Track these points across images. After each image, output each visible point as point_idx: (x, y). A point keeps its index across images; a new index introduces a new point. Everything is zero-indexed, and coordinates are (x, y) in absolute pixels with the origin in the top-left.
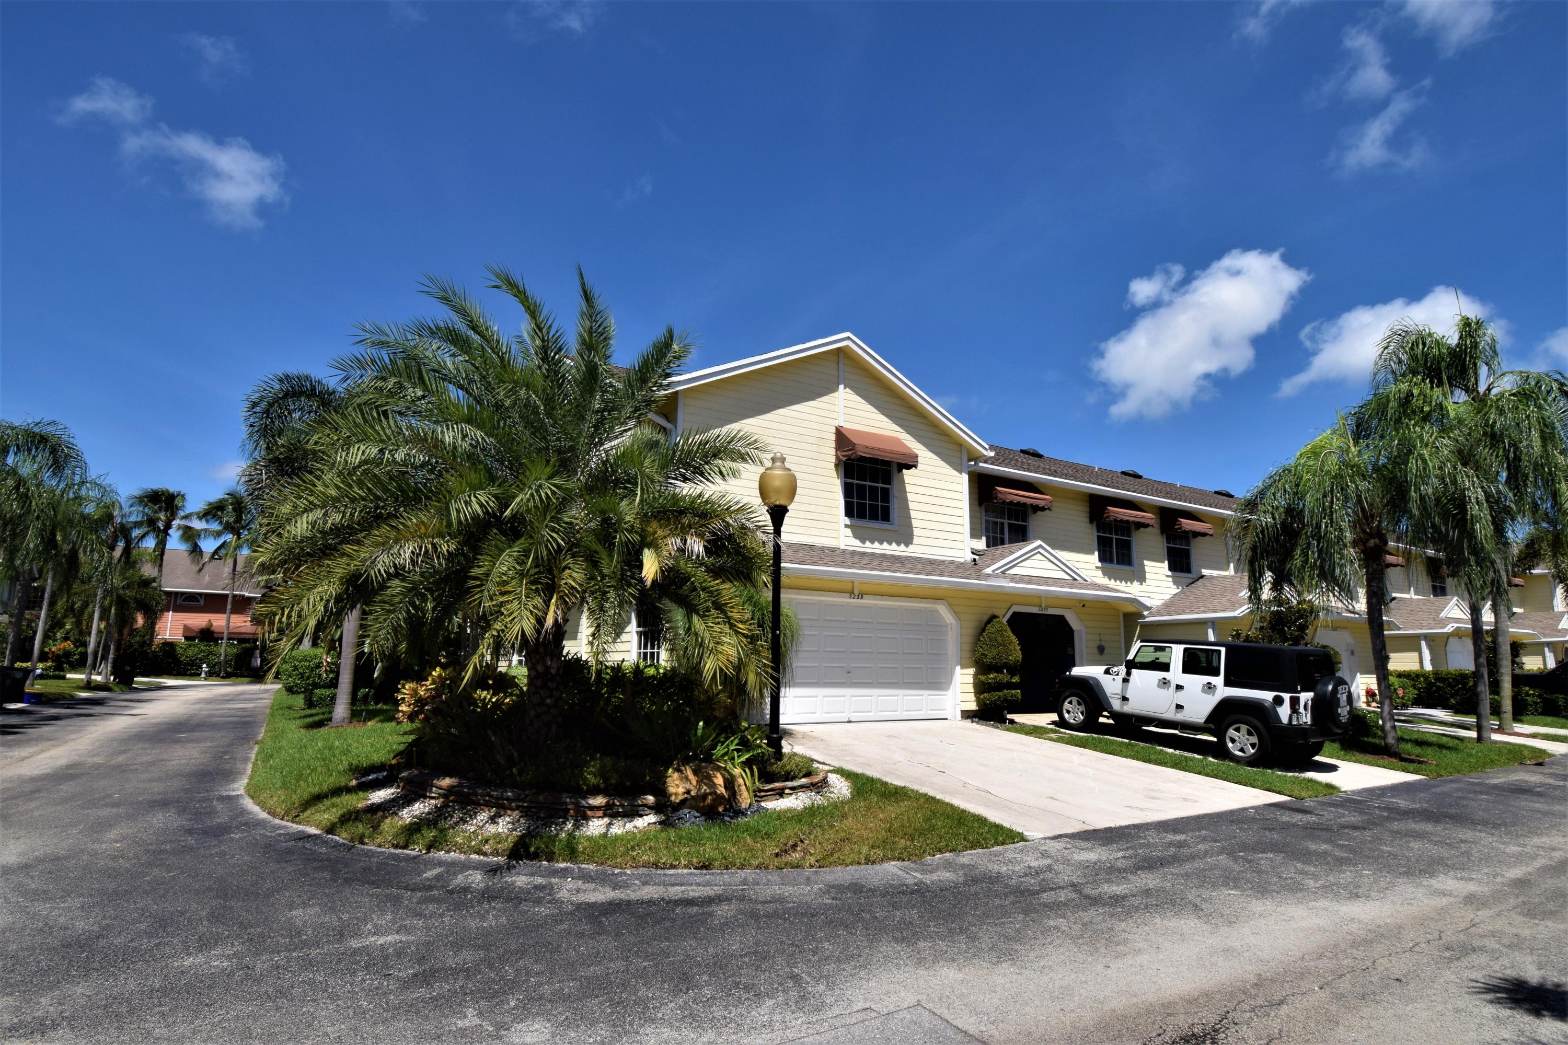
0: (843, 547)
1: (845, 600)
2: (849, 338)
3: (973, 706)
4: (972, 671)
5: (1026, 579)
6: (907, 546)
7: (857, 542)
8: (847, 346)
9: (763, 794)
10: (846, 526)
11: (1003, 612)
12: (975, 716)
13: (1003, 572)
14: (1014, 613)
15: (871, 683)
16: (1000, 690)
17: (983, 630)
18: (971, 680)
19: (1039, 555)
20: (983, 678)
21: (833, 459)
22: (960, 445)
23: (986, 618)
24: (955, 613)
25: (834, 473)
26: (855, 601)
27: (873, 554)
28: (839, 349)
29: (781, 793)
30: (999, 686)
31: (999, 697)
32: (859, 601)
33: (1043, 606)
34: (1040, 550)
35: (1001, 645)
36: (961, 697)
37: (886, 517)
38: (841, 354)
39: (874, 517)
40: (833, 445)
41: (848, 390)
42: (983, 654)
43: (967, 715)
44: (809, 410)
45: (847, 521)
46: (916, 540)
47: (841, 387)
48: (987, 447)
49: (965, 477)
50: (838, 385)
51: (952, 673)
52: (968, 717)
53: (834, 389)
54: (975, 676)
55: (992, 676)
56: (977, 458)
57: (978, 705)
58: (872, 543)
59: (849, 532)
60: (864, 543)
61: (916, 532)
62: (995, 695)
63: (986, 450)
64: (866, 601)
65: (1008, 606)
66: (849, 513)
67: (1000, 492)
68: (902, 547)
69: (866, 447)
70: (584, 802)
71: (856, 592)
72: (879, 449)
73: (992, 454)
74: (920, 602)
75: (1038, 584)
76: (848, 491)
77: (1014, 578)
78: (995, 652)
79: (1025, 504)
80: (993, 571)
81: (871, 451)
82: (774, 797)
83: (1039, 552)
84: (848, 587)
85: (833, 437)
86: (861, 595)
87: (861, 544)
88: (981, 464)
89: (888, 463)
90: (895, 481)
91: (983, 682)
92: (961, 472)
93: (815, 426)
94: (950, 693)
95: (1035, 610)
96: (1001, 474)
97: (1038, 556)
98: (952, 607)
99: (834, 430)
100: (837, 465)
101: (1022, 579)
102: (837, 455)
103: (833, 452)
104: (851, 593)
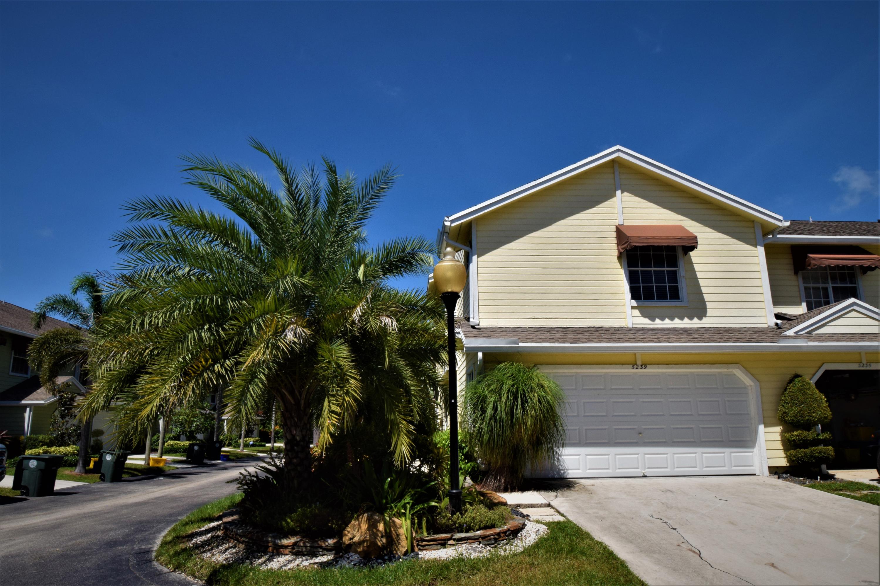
0: (630, 326)
1: (628, 371)
2: (618, 150)
3: (783, 462)
4: (779, 429)
5: (836, 337)
6: (700, 318)
7: (647, 321)
8: (618, 157)
9: (424, 543)
10: (633, 308)
11: (813, 371)
12: (786, 472)
13: (809, 333)
14: (827, 372)
15: (665, 442)
16: (806, 447)
17: (785, 390)
18: (779, 438)
19: (854, 312)
20: (787, 435)
21: (616, 253)
22: (752, 221)
23: (788, 378)
24: (753, 376)
25: (618, 265)
26: (639, 370)
27: (663, 329)
28: (613, 161)
29: (443, 544)
30: (805, 444)
31: (805, 454)
32: (643, 370)
33: (864, 362)
34: (855, 307)
35: (803, 402)
36: (766, 454)
37: (675, 295)
38: (615, 164)
39: (662, 296)
40: (615, 241)
41: (626, 194)
42: (784, 413)
43: (775, 471)
44: (590, 216)
45: (634, 303)
46: (709, 313)
47: (618, 192)
48: (781, 218)
49: (761, 250)
50: (615, 191)
51: (756, 432)
52: (775, 473)
53: (613, 195)
54: (782, 433)
55: (795, 433)
56: (775, 230)
57: (788, 462)
58: (663, 319)
59: (637, 312)
60: (653, 320)
61: (709, 305)
62: (801, 452)
63: (781, 221)
64: (650, 370)
65: (818, 364)
66: (635, 295)
67: (814, 259)
68: (696, 320)
69: (640, 238)
70: (279, 542)
71: (639, 363)
72: (654, 238)
73: (788, 224)
74: (710, 368)
75: (850, 341)
76: (632, 278)
77: (821, 338)
78: (796, 410)
79: (853, 267)
80: (796, 333)
81: (645, 241)
82: (436, 547)
83: (853, 310)
84: (631, 359)
85: (614, 235)
86: (644, 365)
87: (650, 322)
88: (779, 236)
89: (672, 249)
90: (681, 263)
91: (788, 440)
92: (755, 246)
93: (595, 228)
94: (756, 450)
95: (854, 367)
96: (812, 242)
97: (853, 314)
98: (747, 370)
99: (615, 229)
100: (620, 257)
101: (831, 337)
102: (618, 250)
103: (615, 247)
104: (634, 365)
